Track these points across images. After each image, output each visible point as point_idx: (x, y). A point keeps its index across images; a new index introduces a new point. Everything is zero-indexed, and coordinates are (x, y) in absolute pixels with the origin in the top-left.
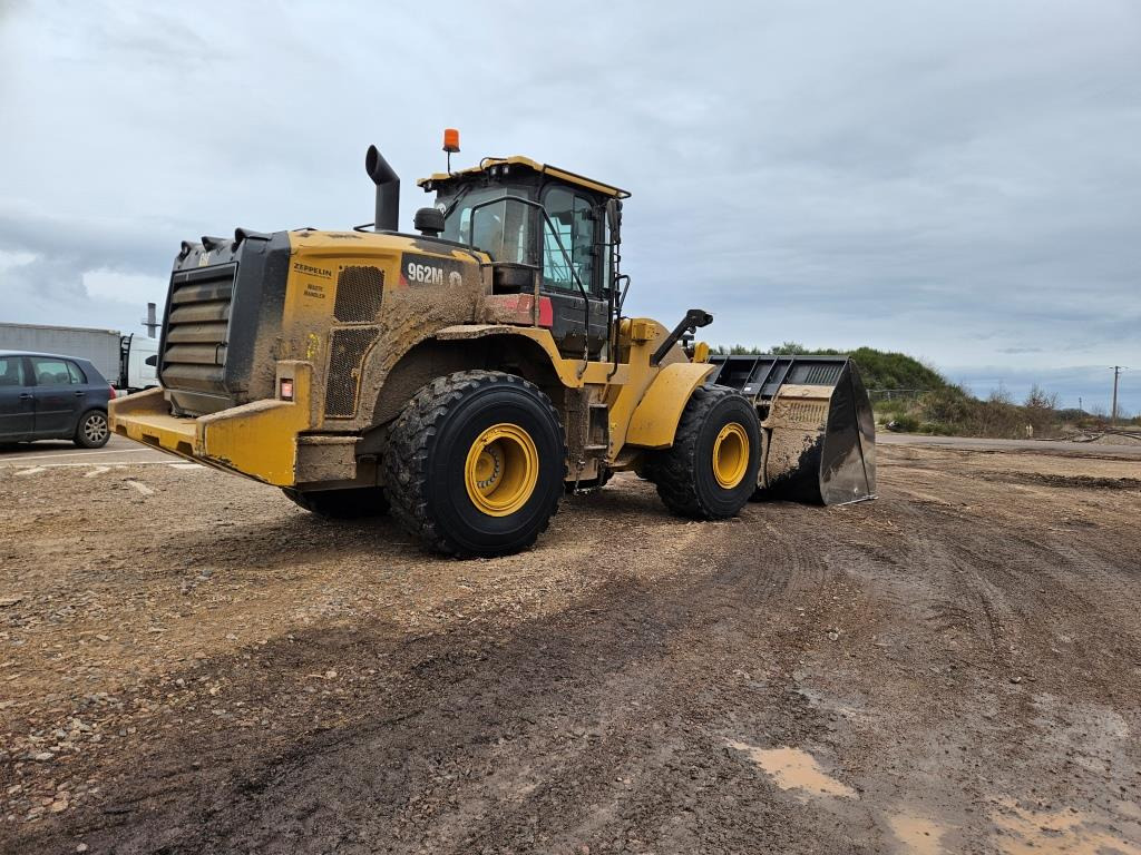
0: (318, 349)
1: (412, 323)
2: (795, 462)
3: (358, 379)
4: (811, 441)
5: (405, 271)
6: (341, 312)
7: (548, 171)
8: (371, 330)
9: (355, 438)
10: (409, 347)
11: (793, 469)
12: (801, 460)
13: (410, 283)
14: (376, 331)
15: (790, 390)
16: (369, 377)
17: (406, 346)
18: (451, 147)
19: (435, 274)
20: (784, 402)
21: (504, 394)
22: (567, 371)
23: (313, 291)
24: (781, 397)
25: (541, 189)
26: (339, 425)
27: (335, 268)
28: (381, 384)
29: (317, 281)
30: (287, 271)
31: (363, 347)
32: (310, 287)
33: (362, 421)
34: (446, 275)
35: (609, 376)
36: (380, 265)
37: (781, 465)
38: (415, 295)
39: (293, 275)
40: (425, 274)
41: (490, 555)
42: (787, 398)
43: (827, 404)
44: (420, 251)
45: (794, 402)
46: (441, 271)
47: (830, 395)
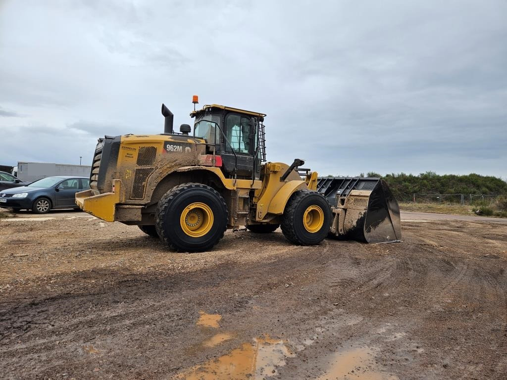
0: (130, 175)
1: (168, 166)
2: (355, 224)
3: (145, 185)
4: (361, 214)
5: (165, 148)
6: (139, 162)
7: (226, 108)
8: (151, 169)
9: (141, 207)
10: (167, 174)
11: (354, 227)
12: (357, 222)
13: (167, 152)
14: (153, 169)
15: (355, 192)
16: (150, 185)
17: (165, 174)
18: (195, 101)
19: (179, 148)
20: (352, 197)
21: (198, 192)
22: (228, 183)
23: (129, 156)
24: (351, 195)
25: (225, 116)
26: (137, 202)
27: (137, 147)
28: (155, 188)
29: (130, 152)
30: (119, 149)
31: (147, 174)
32: (128, 154)
33: (146, 200)
34: (184, 149)
35: (251, 186)
36: (155, 146)
37: (349, 225)
38: (169, 156)
39: (121, 150)
40: (174, 148)
41: (191, 251)
42: (353, 196)
43: (368, 198)
44: (172, 140)
45: (356, 197)
46: (181, 147)
47: (369, 195)
